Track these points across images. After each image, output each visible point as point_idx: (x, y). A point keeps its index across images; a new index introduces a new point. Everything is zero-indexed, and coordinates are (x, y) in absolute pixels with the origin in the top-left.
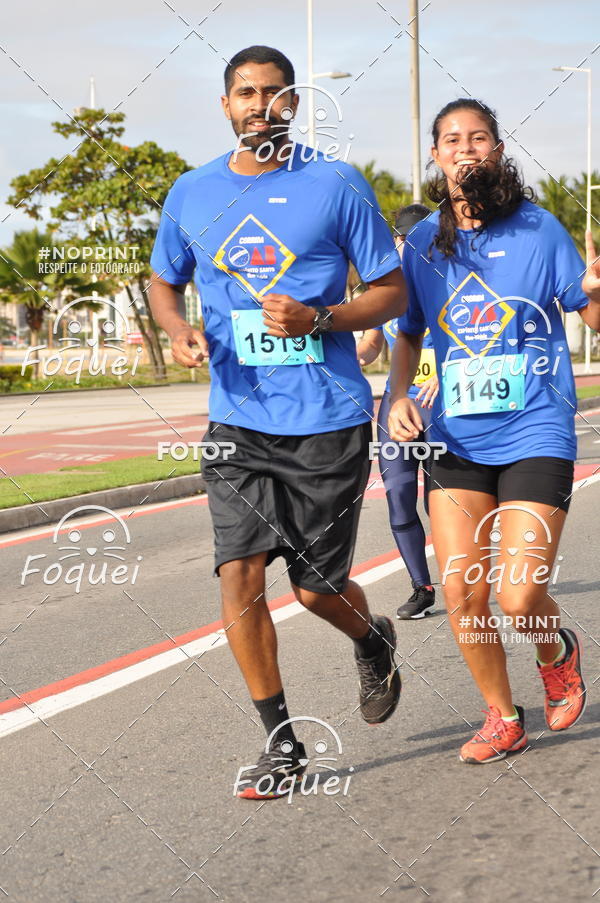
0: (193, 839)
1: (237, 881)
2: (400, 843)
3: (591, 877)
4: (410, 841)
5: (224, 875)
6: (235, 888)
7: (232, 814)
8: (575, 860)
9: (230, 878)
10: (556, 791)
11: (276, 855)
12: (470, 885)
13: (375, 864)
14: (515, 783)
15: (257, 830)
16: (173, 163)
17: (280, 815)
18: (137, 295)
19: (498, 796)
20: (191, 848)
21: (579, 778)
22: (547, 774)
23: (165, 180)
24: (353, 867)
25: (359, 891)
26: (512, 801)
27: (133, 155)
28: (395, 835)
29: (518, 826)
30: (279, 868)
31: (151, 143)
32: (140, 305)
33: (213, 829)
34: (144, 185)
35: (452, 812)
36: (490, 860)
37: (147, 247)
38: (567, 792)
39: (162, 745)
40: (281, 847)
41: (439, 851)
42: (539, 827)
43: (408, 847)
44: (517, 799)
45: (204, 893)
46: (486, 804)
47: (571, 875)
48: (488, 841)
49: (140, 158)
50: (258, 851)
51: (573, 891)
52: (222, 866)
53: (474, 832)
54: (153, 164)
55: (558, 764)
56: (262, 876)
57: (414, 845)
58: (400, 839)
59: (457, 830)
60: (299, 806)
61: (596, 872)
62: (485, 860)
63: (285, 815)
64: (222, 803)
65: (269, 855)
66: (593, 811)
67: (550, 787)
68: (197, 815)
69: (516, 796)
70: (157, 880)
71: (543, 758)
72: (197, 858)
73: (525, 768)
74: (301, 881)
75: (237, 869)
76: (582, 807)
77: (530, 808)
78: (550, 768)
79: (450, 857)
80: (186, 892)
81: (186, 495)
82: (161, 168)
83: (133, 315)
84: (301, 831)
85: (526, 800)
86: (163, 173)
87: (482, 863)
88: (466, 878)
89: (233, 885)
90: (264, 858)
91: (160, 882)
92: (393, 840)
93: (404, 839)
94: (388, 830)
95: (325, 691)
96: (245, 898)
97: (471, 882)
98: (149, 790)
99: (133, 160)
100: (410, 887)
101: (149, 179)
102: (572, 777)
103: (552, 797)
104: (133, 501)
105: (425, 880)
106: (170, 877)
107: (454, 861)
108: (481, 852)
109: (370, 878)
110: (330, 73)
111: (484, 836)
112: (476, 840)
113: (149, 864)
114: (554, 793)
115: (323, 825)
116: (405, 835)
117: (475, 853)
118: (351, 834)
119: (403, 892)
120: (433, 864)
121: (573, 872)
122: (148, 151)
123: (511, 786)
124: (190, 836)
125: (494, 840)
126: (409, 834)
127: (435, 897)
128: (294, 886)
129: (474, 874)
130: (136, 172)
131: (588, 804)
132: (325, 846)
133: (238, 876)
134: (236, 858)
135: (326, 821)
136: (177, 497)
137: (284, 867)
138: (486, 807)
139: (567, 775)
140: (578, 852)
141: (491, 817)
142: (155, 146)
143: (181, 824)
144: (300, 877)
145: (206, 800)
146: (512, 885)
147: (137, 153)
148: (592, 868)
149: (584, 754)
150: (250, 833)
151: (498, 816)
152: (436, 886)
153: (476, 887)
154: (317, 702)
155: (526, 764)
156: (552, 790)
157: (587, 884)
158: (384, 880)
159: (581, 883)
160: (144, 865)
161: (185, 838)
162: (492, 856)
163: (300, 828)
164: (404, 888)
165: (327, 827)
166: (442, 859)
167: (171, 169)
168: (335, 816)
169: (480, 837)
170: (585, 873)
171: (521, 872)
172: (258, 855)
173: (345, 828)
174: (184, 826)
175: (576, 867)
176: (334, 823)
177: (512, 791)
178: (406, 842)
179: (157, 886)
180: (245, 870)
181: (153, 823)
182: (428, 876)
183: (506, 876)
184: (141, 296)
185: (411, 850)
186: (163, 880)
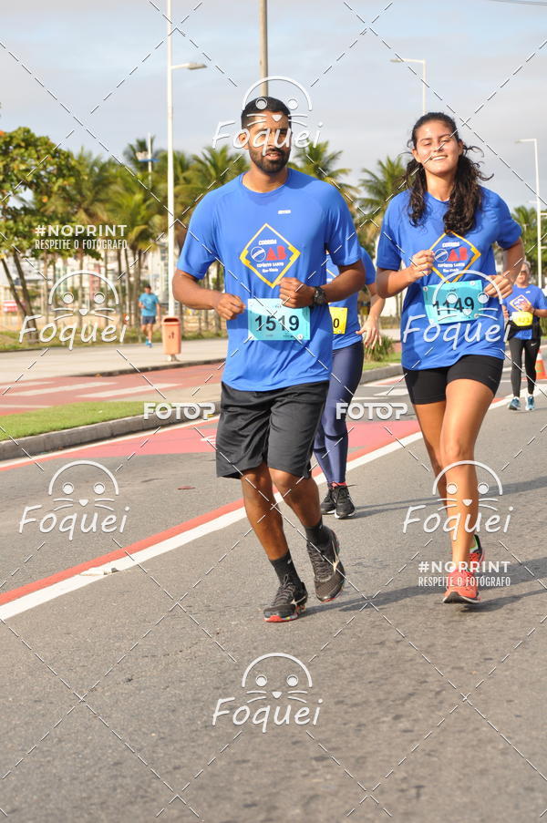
0: (56, 763)
1: (96, 801)
2: (244, 765)
3: (418, 795)
4: (254, 763)
5: (84, 795)
6: (93, 807)
7: (91, 740)
8: (404, 780)
9: (89, 798)
10: (387, 717)
11: (132, 776)
12: (308, 803)
13: (222, 785)
14: (350, 710)
15: (115, 754)
16: (44, 147)
17: (137, 741)
18: (12, 267)
19: (335, 722)
20: (54, 771)
21: (408, 706)
22: (379, 701)
23: (37, 163)
24: (201, 788)
25: (206, 809)
26: (347, 726)
27: (8, 139)
28: (240, 758)
29: (353, 748)
30: (134, 789)
31: (24, 128)
32: (15, 276)
33: (75, 753)
34: (18, 166)
35: (293, 736)
36: (326, 780)
37: (21, 224)
38: (397, 718)
39: (30, 677)
40: (135, 769)
41: (279, 772)
42: (371, 750)
43: (251, 769)
44: (352, 725)
45: (65, 812)
46: (323, 729)
47: (400, 794)
48: (325, 763)
49: (15, 142)
50: (115, 773)
51: (401, 808)
52: (82, 787)
53: (312, 754)
54: (26, 148)
55: (389, 693)
56: (119, 796)
57: (257, 766)
58: (244, 761)
59: (297, 753)
60: (153, 732)
61: (422, 791)
62: (323, 780)
63: (140, 740)
64: (83, 730)
65: (124, 777)
66: (421, 735)
67: (382, 713)
68: (60, 741)
69: (351, 722)
70: (23, 800)
71: (376, 687)
72: (60, 780)
73: (359, 696)
74: (154, 800)
75: (96, 791)
76: (411, 731)
77: (363, 732)
78: (382, 696)
79: (290, 777)
80: (49, 811)
81: (55, 449)
82: (33, 152)
83: (8, 285)
84: (155, 755)
85: (360, 725)
86: (36, 156)
87: (318, 783)
88: (304, 796)
89: (92, 804)
90: (120, 780)
91: (26, 802)
92: (238, 762)
93: (248, 761)
94: (234, 754)
95: (178, 627)
96: (103, 816)
97: (309, 800)
98: (17, 718)
99: (7, 144)
100: (254, 804)
101: (23, 162)
102: (403, 705)
103: (383, 722)
104: (6, 455)
105: (266, 798)
106: (35, 797)
107: (293, 782)
108: (318, 773)
109: (216, 797)
110: (187, 65)
111: (320, 759)
112: (314, 762)
113: (16, 785)
114: (385, 719)
115: (175, 748)
116: (249, 758)
117: (312, 774)
118: (200, 757)
119: (246, 810)
120: (275, 784)
121: (402, 791)
122: (22, 136)
123: (346, 712)
124: (54, 760)
125: (330, 761)
126: (253, 756)
127: (274, 814)
128: (148, 805)
129: (311, 793)
130: (11, 155)
131: (416, 728)
132: (176, 768)
133: (96, 796)
134: (95, 779)
135: (178, 746)
136: (47, 451)
137: (138, 788)
138: (324, 732)
139: (398, 702)
140: (407, 772)
141: (327, 741)
142: (28, 131)
143: (45, 749)
144: (153, 797)
145: (68, 726)
146: (346, 802)
147: (11, 138)
148: (419, 787)
149: (413, 683)
150: (108, 757)
151: (333, 740)
152: (277, 804)
153: (313, 805)
154: (171, 637)
155: (360, 693)
156: (383, 716)
157: (414, 801)
158: (230, 799)
159: (409, 800)
160: (12, 786)
161: (49, 761)
162: (329, 777)
163: (153, 752)
164: (247, 806)
165: (178, 751)
166: (283, 779)
167: (43, 152)
168: (185, 740)
169: (317, 759)
170: (413, 792)
171: (354, 791)
172: (115, 777)
173: (194, 752)
174: (48, 751)
175: (404, 786)
176: (184, 747)
177: (347, 717)
178: (250, 764)
179: (23, 806)
180: (103, 790)
181: (20, 748)
182: (269, 795)
183: (341, 794)
184: (15, 268)
185: (255, 771)
186: (28, 800)
